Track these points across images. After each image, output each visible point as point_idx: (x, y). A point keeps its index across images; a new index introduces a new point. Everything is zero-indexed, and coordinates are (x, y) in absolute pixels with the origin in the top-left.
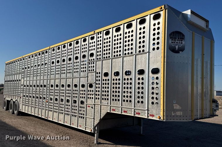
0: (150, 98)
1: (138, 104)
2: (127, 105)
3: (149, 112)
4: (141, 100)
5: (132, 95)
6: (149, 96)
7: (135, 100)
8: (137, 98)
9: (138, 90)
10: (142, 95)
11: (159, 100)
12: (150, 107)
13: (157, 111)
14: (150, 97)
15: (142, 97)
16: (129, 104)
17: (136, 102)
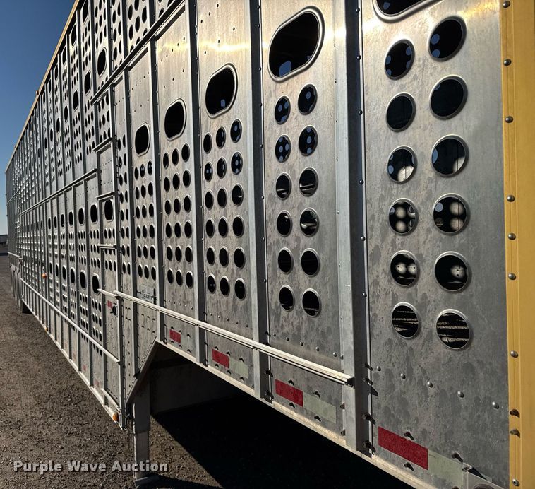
0: (378, 273)
1: (284, 312)
2: (224, 315)
3: (375, 406)
4: (301, 283)
5: (247, 248)
6: (369, 247)
7: (269, 287)
8: (274, 272)
9: (278, 201)
10: (308, 244)
11: (474, 287)
12: (377, 355)
13: (456, 411)
14: (376, 255)
15: (311, 264)
16: (235, 307)
17: (273, 298)
